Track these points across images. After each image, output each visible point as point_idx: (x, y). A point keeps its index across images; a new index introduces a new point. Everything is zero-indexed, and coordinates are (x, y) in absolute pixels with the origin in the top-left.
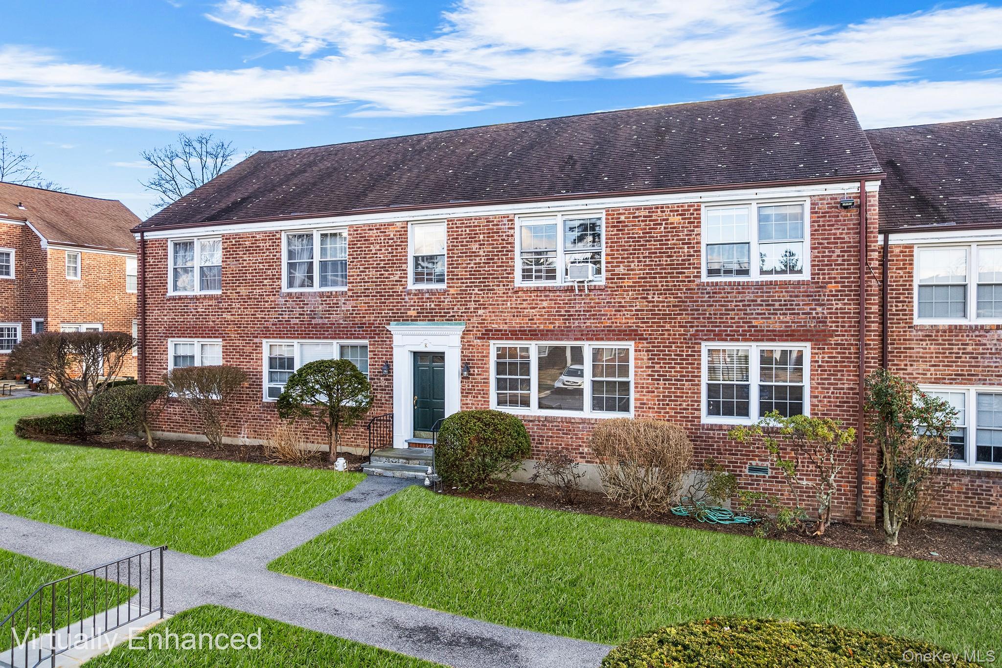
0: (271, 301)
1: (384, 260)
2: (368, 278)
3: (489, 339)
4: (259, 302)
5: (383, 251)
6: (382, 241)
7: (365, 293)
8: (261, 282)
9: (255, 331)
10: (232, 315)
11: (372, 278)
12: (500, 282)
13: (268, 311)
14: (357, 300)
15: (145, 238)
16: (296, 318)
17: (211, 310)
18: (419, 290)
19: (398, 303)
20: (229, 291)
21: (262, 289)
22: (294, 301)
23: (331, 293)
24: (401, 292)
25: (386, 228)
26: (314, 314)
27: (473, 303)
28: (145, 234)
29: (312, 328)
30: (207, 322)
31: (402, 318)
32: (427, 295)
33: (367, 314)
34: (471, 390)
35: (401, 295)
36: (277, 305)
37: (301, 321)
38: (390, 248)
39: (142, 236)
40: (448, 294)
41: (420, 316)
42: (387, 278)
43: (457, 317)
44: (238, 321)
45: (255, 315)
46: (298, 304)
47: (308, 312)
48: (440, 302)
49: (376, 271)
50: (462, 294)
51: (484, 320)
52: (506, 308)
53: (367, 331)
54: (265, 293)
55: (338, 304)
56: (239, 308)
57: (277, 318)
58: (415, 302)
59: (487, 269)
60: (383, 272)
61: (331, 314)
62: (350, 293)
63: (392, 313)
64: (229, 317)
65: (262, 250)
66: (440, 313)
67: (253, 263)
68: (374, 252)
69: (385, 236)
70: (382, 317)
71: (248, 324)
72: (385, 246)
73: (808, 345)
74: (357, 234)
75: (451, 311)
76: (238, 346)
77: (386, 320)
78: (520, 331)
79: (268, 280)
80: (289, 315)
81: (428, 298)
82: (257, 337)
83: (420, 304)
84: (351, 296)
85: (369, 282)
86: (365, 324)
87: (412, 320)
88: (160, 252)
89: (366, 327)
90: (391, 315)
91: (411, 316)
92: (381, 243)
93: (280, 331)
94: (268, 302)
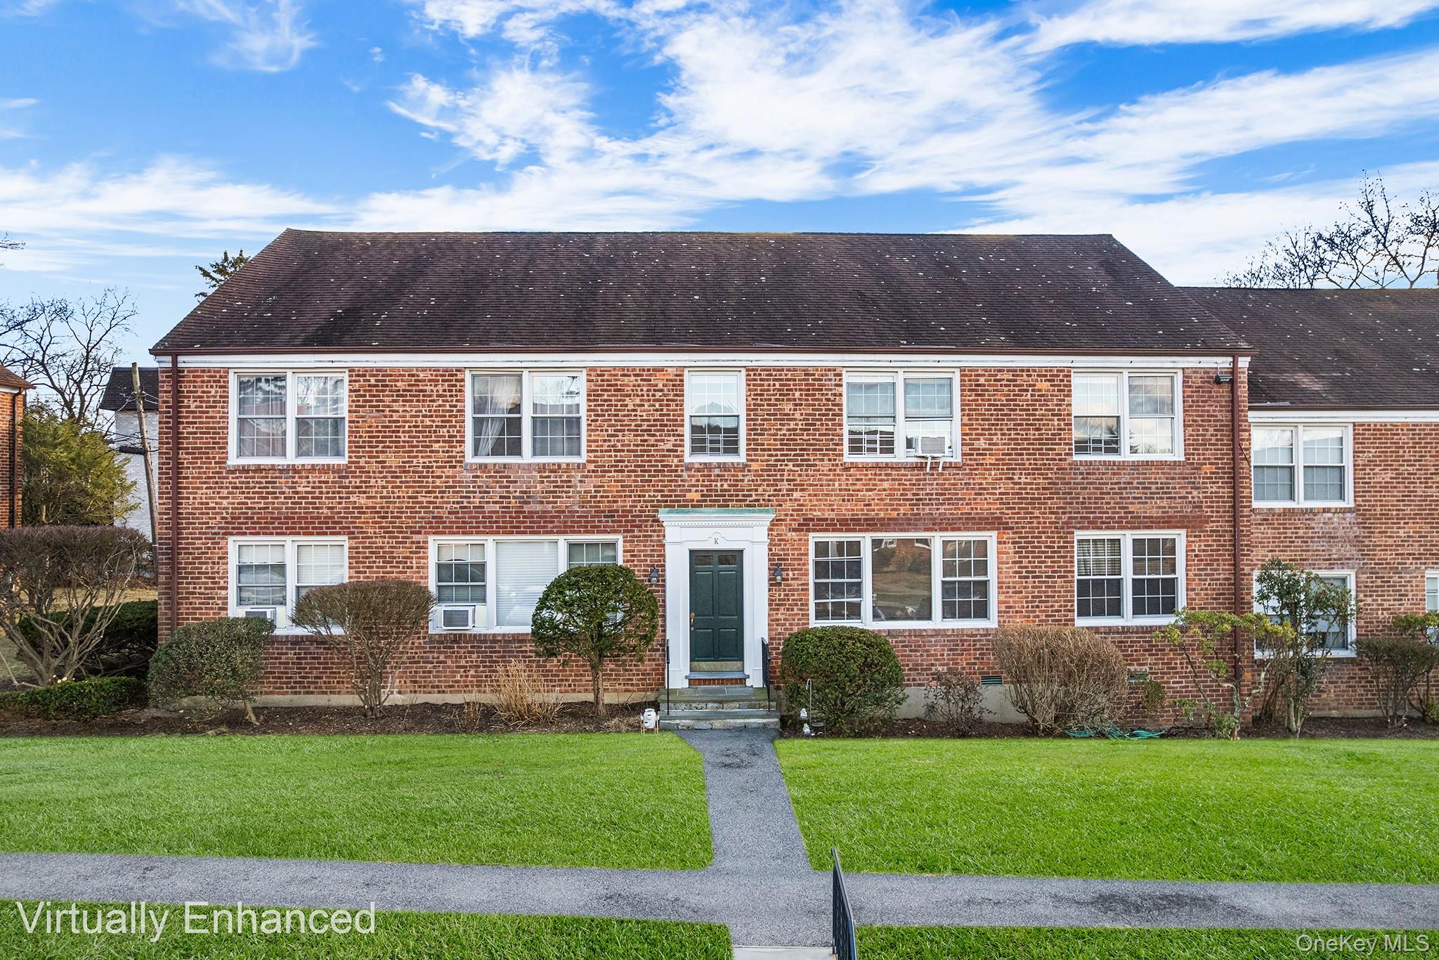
0: (447, 477)
1: (649, 420)
2: (622, 445)
3: (808, 530)
4: (424, 477)
5: (646, 407)
6: (645, 393)
7: (617, 466)
8: (428, 446)
9: (416, 522)
10: (368, 498)
11: (629, 445)
12: (824, 455)
13: (440, 492)
14: (604, 476)
15: (180, 365)
16: (493, 503)
17: (324, 490)
18: (705, 464)
19: (672, 481)
20: (363, 459)
21: (430, 457)
22: (490, 477)
23: (559, 465)
24: (676, 466)
25: (651, 375)
26: (528, 497)
27: (785, 483)
28: (180, 358)
29: (524, 517)
30: (317, 508)
31: (679, 504)
32: (717, 471)
33: (621, 496)
34: (784, 600)
35: (676, 471)
36: (459, 482)
37: (504, 507)
38: (657, 405)
39: (175, 362)
40: (749, 471)
41: (706, 501)
42: (653, 446)
43: (762, 502)
44: (382, 508)
45: (416, 497)
46: (497, 482)
47: (517, 494)
48: (737, 481)
49: (635, 436)
50: (770, 470)
51: (802, 505)
52: (832, 490)
53: (621, 521)
54: (435, 464)
55: (570, 481)
56: (383, 487)
57: (458, 503)
58: (698, 481)
59: (805, 437)
60: (646, 438)
61: (559, 497)
62: (592, 467)
63: (662, 496)
64: (363, 501)
65: (431, 396)
66: (737, 495)
67: (411, 416)
68: (630, 407)
69: (650, 385)
70: (644, 501)
71: (402, 513)
72: (649, 400)
73: (1183, 532)
74: (602, 381)
75: (753, 493)
76: (382, 548)
77: (652, 506)
78: (851, 520)
79: (441, 444)
80: (483, 497)
81: (718, 476)
82: (420, 533)
83: (706, 483)
84: (593, 471)
85: (623, 451)
86: (618, 511)
87: (693, 506)
88: (213, 391)
89: (618, 516)
90: (659, 498)
91: (692, 501)
92: (643, 395)
93: (463, 522)
94: (440, 477)
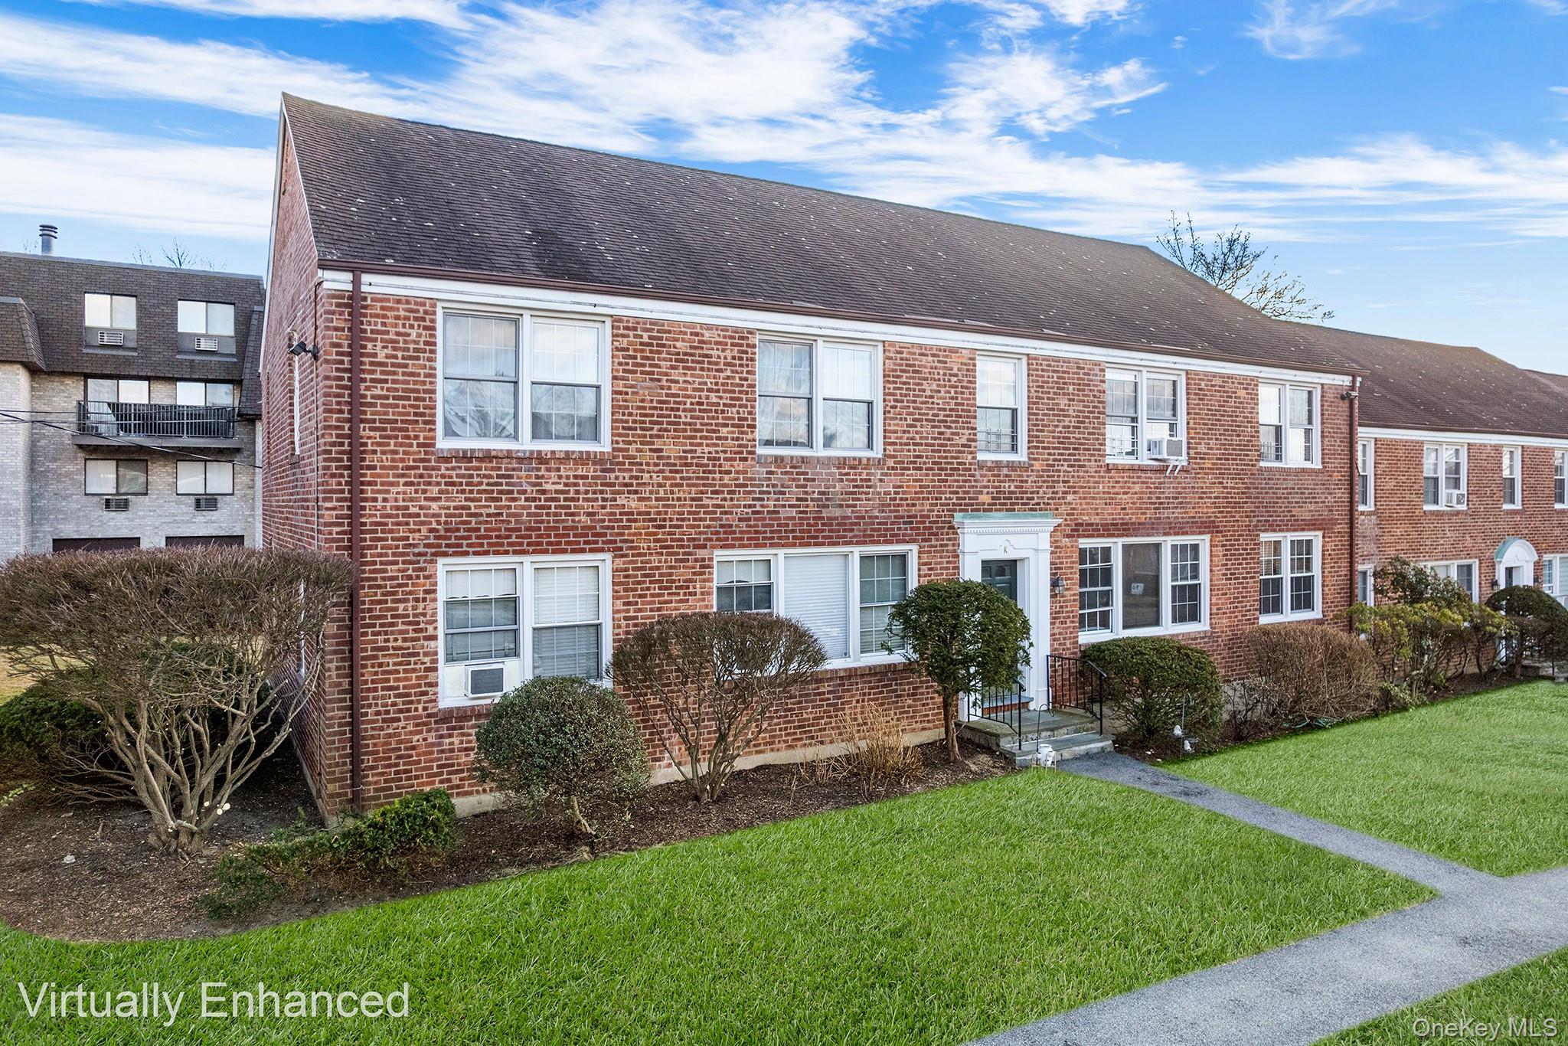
0: (737, 472)
1: (945, 410)
2: (921, 438)
3: (1079, 536)
4: (710, 472)
5: (942, 394)
6: (941, 377)
7: (915, 463)
8: (714, 431)
9: (700, 533)
10: (640, 499)
11: (927, 438)
12: (1092, 455)
13: (729, 492)
14: (903, 475)
15: (364, 288)
16: (790, 506)
17: (582, 488)
18: (996, 462)
19: (965, 481)
20: (634, 446)
21: (717, 445)
22: (786, 473)
23: (860, 460)
24: (970, 464)
25: (947, 356)
26: (827, 499)
27: (1061, 484)
28: (366, 278)
29: (823, 525)
30: (572, 514)
31: (975, 508)
32: (1005, 471)
33: (919, 499)
34: (1059, 612)
35: (970, 470)
36: (751, 479)
37: (801, 512)
38: (952, 391)
39: (356, 282)
40: (1032, 471)
41: (995, 504)
42: (949, 439)
43: (1042, 506)
44: (659, 513)
45: (700, 499)
46: (794, 480)
47: (816, 496)
48: (1022, 481)
49: (933, 427)
50: (1049, 471)
51: (1074, 509)
52: (1098, 493)
53: (919, 529)
54: (722, 455)
55: (870, 480)
56: (660, 485)
57: (750, 506)
58: (989, 481)
59: (1077, 436)
60: (942, 430)
61: (858, 499)
62: (890, 463)
63: (958, 498)
64: (633, 504)
65: (717, 363)
66: (1022, 498)
67: (694, 390)
68: (928, 393)
69: (945, 368)
70: (941, 505)
71: (683, 520)
72: (945, 386)
73: (1320, 533)
74: (902, 359)
75: (1035, 496)
76: (658, 568)
77: (948, 510)
78: (1112, 524)
79: (730, 429)
80: (777, 500)
81: (1006, 476)
82: (704, 547)
83: (996, 484)
84: (893, 468)
85: (921, 445)
86: (916, 517)
87: (985, 510)
88: (414, 333)
89: (917, 523)
90: (954, 501)
91: (984, 504)
92: (939, 380)
93: (756, 532)
94: (728, 472)
